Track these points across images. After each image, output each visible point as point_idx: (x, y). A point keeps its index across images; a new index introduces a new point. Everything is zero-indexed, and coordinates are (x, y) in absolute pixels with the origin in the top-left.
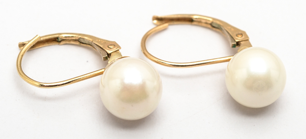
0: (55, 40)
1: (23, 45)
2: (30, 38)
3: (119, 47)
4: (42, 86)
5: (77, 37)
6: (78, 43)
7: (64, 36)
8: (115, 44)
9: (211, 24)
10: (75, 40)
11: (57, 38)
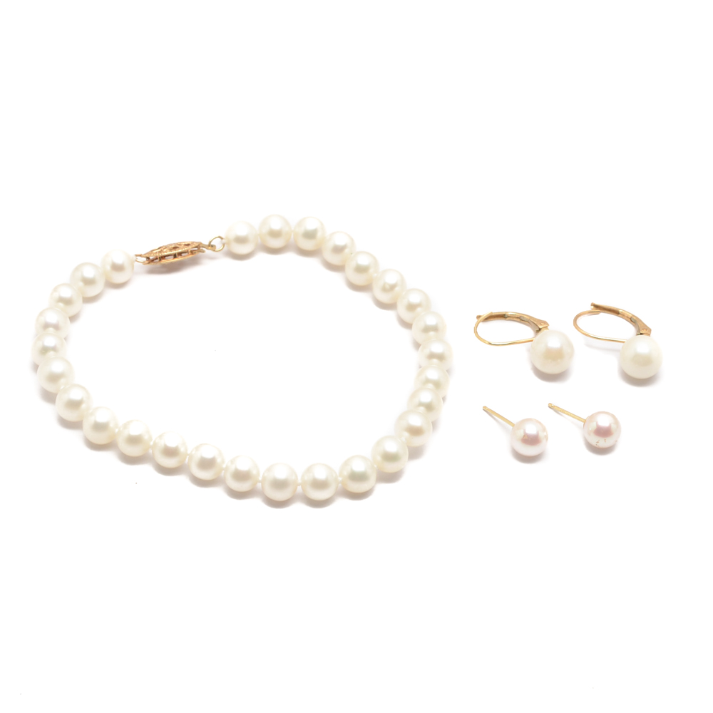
0: (502, 316)
1: (479, 317)
2: (485, 313)
3: (548, 324)
4: (490, 344)
5: (519, 315)
6: (519, 320)
7: (510, 314)
8: (545, 323)
9: (630, 319)
10: (518, 318)
11: (504, 315)
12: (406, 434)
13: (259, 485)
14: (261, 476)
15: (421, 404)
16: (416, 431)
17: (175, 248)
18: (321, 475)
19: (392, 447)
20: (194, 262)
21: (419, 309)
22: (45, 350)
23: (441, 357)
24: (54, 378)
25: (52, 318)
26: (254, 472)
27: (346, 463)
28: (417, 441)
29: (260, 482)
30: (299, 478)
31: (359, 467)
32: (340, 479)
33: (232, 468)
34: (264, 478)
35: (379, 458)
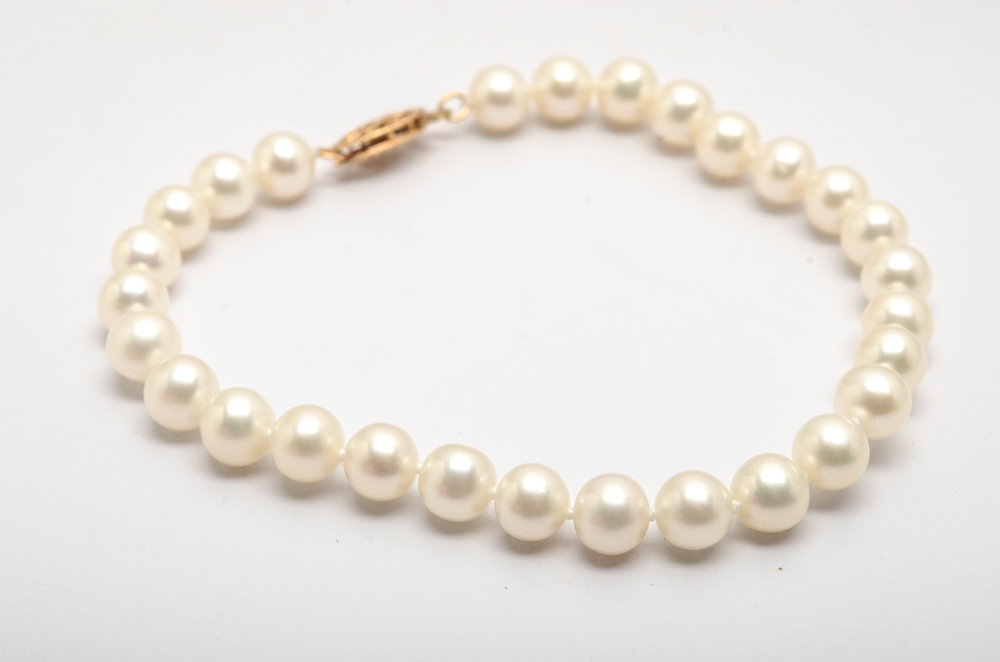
12: (861, 412)
13: (569, 524)
14: (572, 504)
15: (883, 358)
16: (878, 406)
17: (382, 125)
18: (697, 493)
19: (836, 435)
20: (416, 149)
21: (849, 203)
22: (125, 301)
23: (909, 280)
24: (139, 350)
25: (146, 244)
26: (557, 498)
27: (747, 470)
28: (883, 427)
29: (569, 517)
30: (652, 504)
31: (774, 476)
32: (736, 503)
33: (511, 491)
34: (579, 509)
35: (811, 460)
